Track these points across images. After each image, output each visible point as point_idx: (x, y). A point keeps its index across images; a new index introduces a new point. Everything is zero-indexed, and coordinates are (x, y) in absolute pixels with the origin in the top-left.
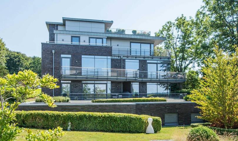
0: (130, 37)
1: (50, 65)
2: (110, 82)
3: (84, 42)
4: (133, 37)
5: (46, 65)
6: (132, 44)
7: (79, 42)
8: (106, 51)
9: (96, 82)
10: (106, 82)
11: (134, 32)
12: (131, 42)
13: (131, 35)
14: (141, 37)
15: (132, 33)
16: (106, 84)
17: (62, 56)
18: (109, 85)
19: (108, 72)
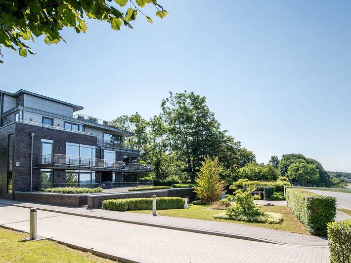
0: (101, 127)
1: (26, 150)
2: (94, 171)
3: (58, 125)
4: (103, 127)
5: (22, 149)
6: (104, 134)
7: (52, 125)
8: (91, 141)
9: (80, 171)
10: (90, 171)
11: (105, 122)
12: (103, 133)
13: (102, 125)
14: (111, 129)
15: (102, 124)
16: (91, 173)
17: (42, 140)
18: (94, 175)
19: (90, 162)
